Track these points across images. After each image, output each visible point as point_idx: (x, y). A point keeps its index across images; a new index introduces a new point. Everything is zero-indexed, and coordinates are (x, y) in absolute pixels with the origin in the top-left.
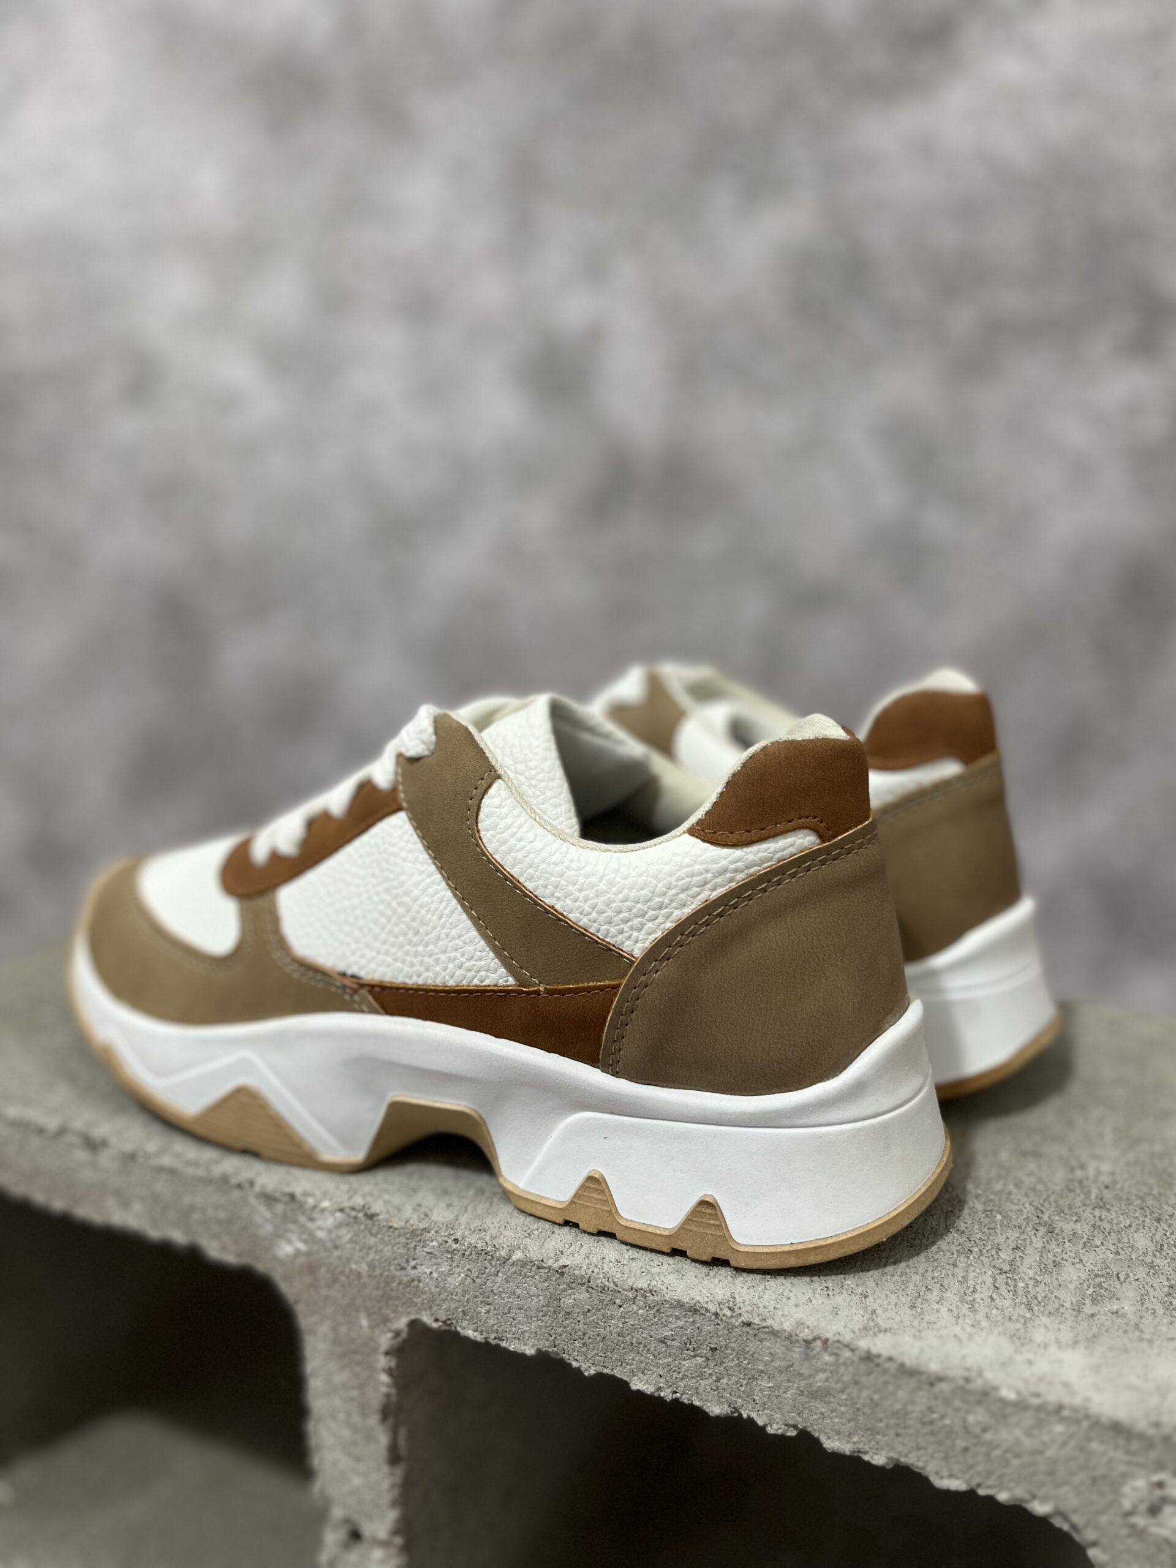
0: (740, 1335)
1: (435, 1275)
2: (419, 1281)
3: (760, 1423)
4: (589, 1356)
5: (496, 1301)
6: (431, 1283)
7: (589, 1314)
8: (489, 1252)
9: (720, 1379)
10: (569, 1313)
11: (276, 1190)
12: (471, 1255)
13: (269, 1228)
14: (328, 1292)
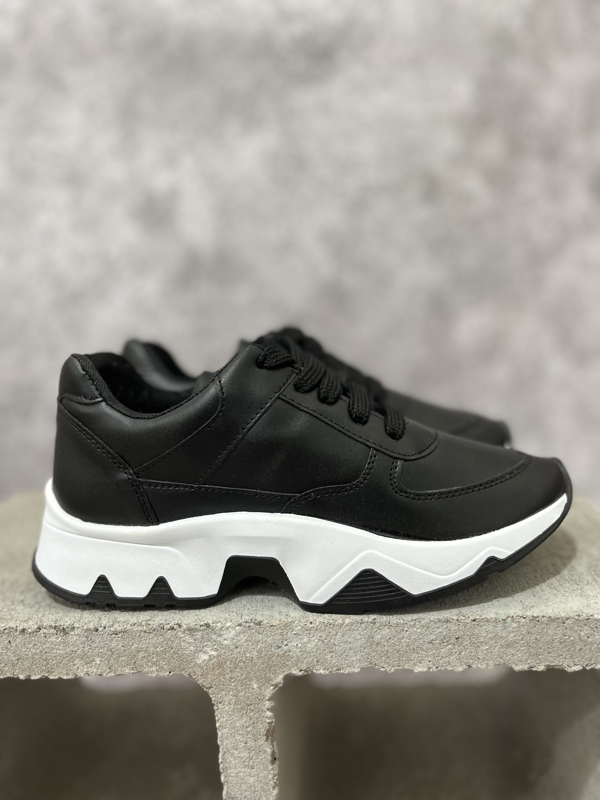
2: (290, 651)
5: (337, 649)
7: (390, 640)
8: (331, 623)
9: (461, 653)
10: (378, 644)
11: (196, 625)
12: (321, 628)
13: (192, 648)
14: (232, 675)
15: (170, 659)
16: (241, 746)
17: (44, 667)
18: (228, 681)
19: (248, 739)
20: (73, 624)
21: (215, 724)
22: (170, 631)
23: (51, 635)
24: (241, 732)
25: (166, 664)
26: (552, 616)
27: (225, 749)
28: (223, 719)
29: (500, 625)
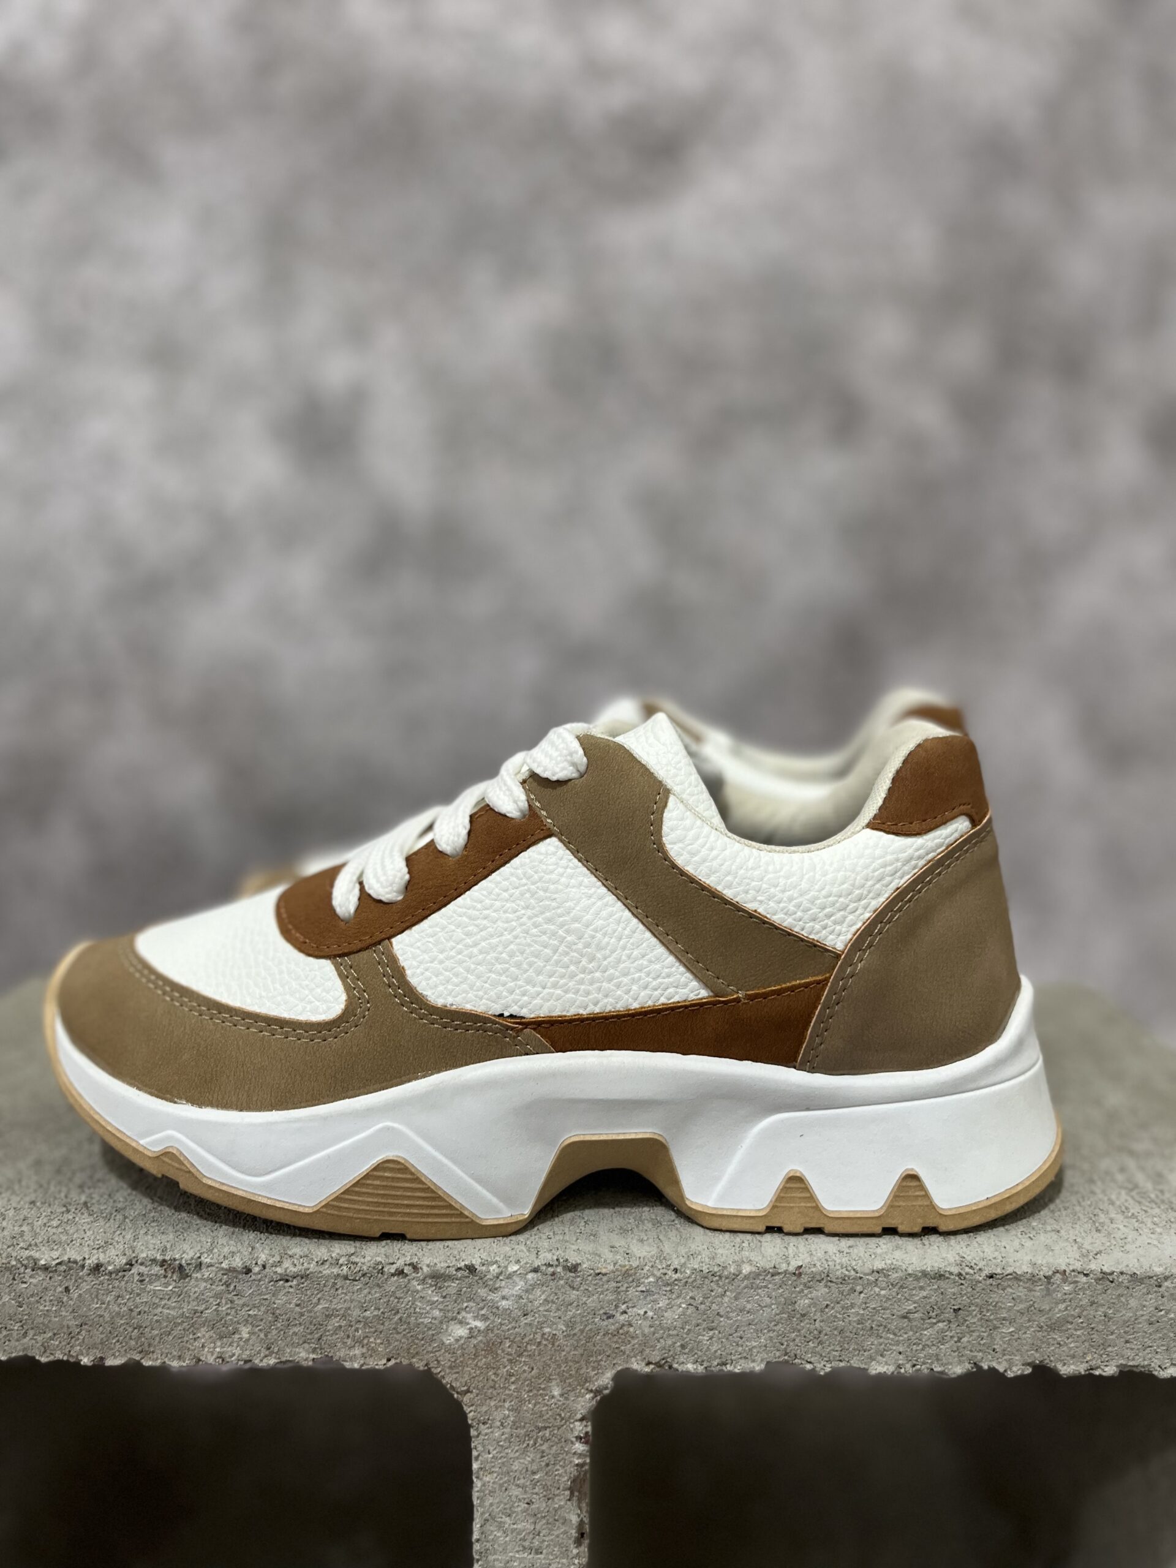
0: (983, 1289)
1: (650, 1314)
2: (630, 1325)
3: (1001, 1370)
4: (823, 1354)
5: (722, 1324)
6: (645, 1323)
7: (827, 1310)
8: (716, 1273)
9: (961, 1339)
10: (803, 1315)
11: (449, 1267)
12: (695, 1280)
13: (436, 1313)
14: (512, 1368)
15: (391, 1334)
16: (520, 1509)
17: (133, 1343)
18: (503, 1380)
19: (535, 1496)
20: (200, 1257)
21: (471, 1465)
22: (396, 1277)
23: (154, 1277)
24: (522, 1481)
25: (382, 1343)
26: (1138, 1273)
27: (487, 1515)
28: (487, 1456)
29: (1040, 1287)
